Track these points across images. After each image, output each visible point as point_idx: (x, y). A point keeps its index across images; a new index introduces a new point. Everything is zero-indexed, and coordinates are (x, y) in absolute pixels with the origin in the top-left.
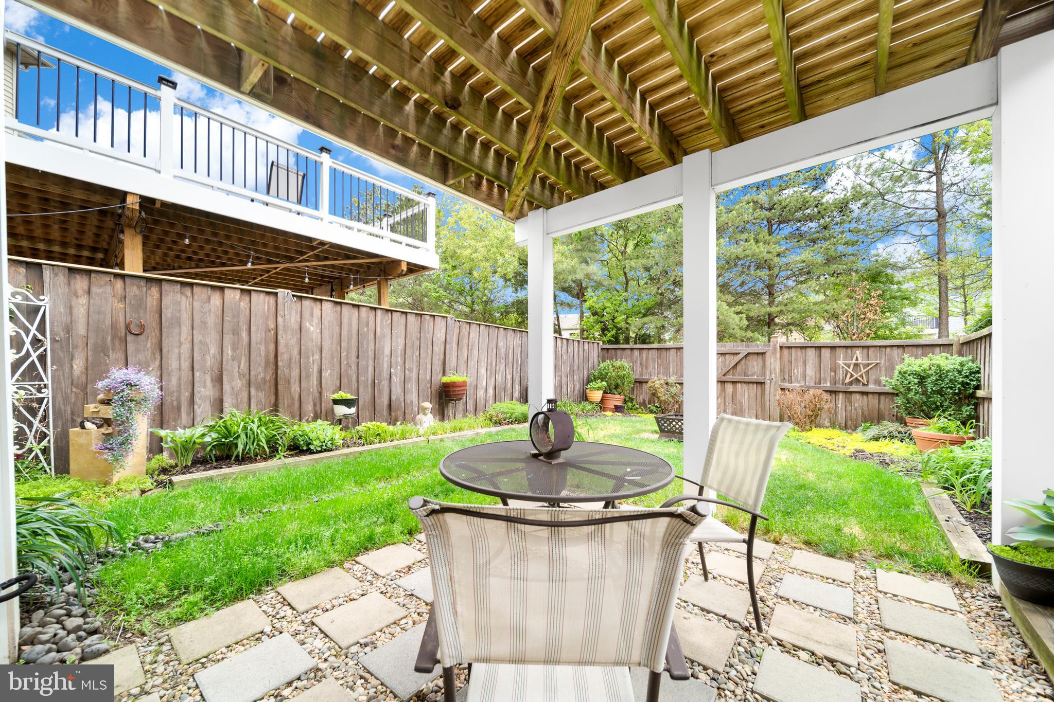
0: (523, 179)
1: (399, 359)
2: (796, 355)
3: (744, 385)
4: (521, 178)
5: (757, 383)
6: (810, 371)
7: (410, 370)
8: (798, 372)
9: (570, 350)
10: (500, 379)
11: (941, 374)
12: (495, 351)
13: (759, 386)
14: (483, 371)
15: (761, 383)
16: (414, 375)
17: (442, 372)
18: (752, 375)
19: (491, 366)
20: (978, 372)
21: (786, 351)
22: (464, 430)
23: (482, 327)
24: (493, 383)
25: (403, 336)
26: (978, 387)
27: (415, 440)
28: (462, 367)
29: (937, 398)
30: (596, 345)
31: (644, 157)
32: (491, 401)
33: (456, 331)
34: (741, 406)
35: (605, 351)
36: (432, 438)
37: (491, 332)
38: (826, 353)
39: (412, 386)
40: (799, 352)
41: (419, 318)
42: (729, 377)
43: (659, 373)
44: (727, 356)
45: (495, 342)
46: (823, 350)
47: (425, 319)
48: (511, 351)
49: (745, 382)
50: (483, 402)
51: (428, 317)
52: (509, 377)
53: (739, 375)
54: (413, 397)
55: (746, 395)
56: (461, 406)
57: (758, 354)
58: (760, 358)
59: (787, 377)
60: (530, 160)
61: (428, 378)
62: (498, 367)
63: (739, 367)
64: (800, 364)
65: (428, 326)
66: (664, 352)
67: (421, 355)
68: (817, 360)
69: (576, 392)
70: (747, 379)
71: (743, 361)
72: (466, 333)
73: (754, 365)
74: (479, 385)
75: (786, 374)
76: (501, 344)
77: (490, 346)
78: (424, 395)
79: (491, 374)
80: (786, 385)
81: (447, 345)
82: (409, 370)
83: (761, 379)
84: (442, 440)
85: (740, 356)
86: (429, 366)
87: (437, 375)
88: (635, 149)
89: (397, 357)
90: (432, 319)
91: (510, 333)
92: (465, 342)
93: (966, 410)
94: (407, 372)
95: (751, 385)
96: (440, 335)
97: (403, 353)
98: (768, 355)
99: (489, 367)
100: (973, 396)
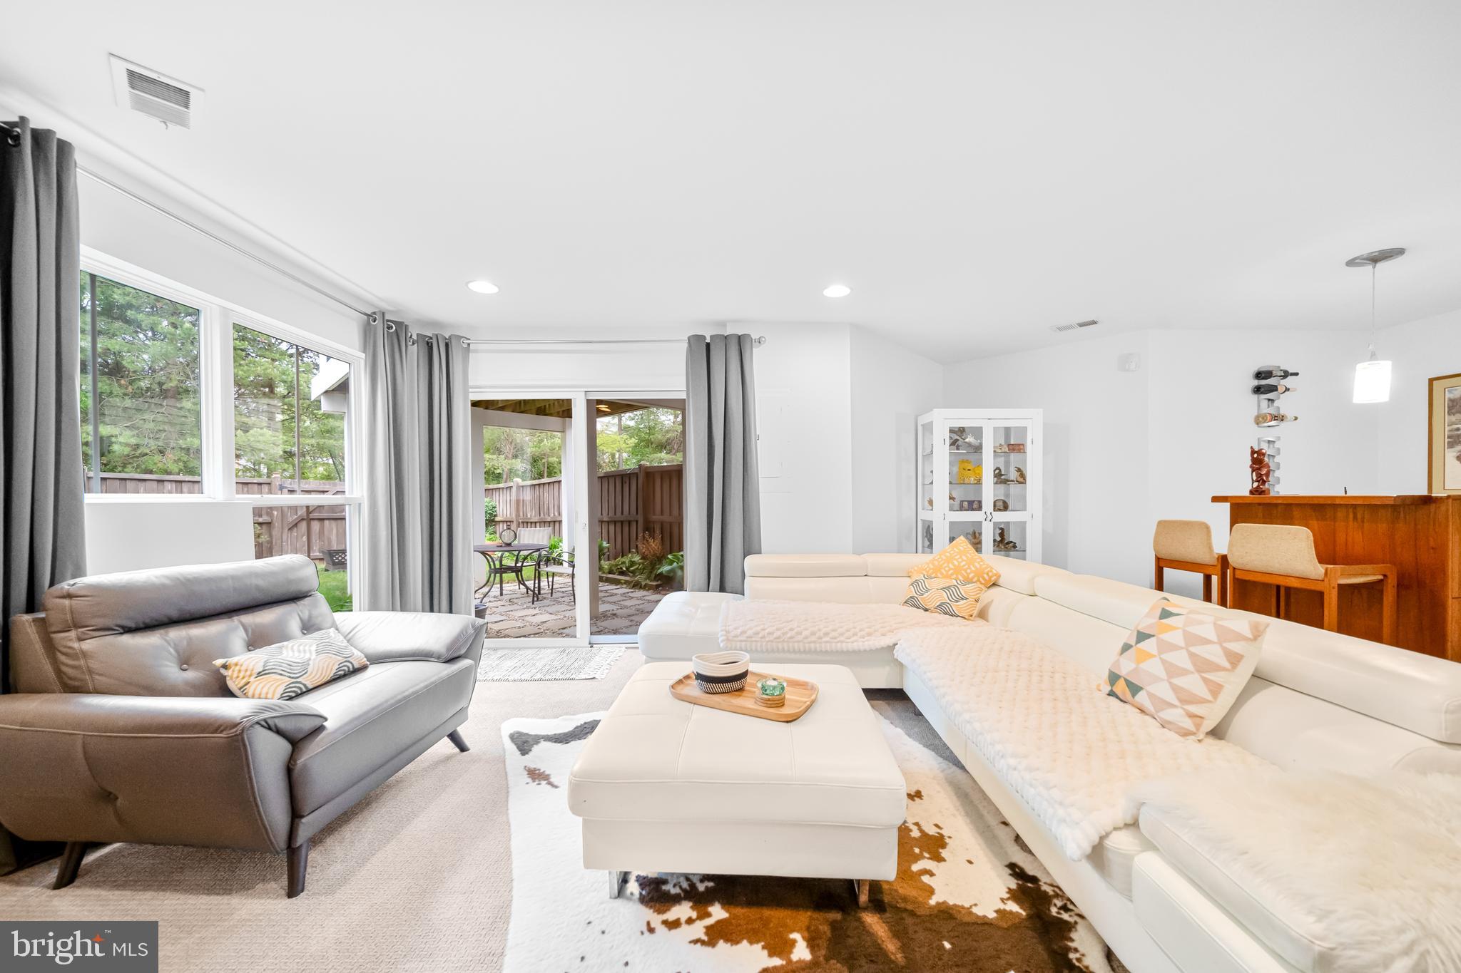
100: (493, 521)
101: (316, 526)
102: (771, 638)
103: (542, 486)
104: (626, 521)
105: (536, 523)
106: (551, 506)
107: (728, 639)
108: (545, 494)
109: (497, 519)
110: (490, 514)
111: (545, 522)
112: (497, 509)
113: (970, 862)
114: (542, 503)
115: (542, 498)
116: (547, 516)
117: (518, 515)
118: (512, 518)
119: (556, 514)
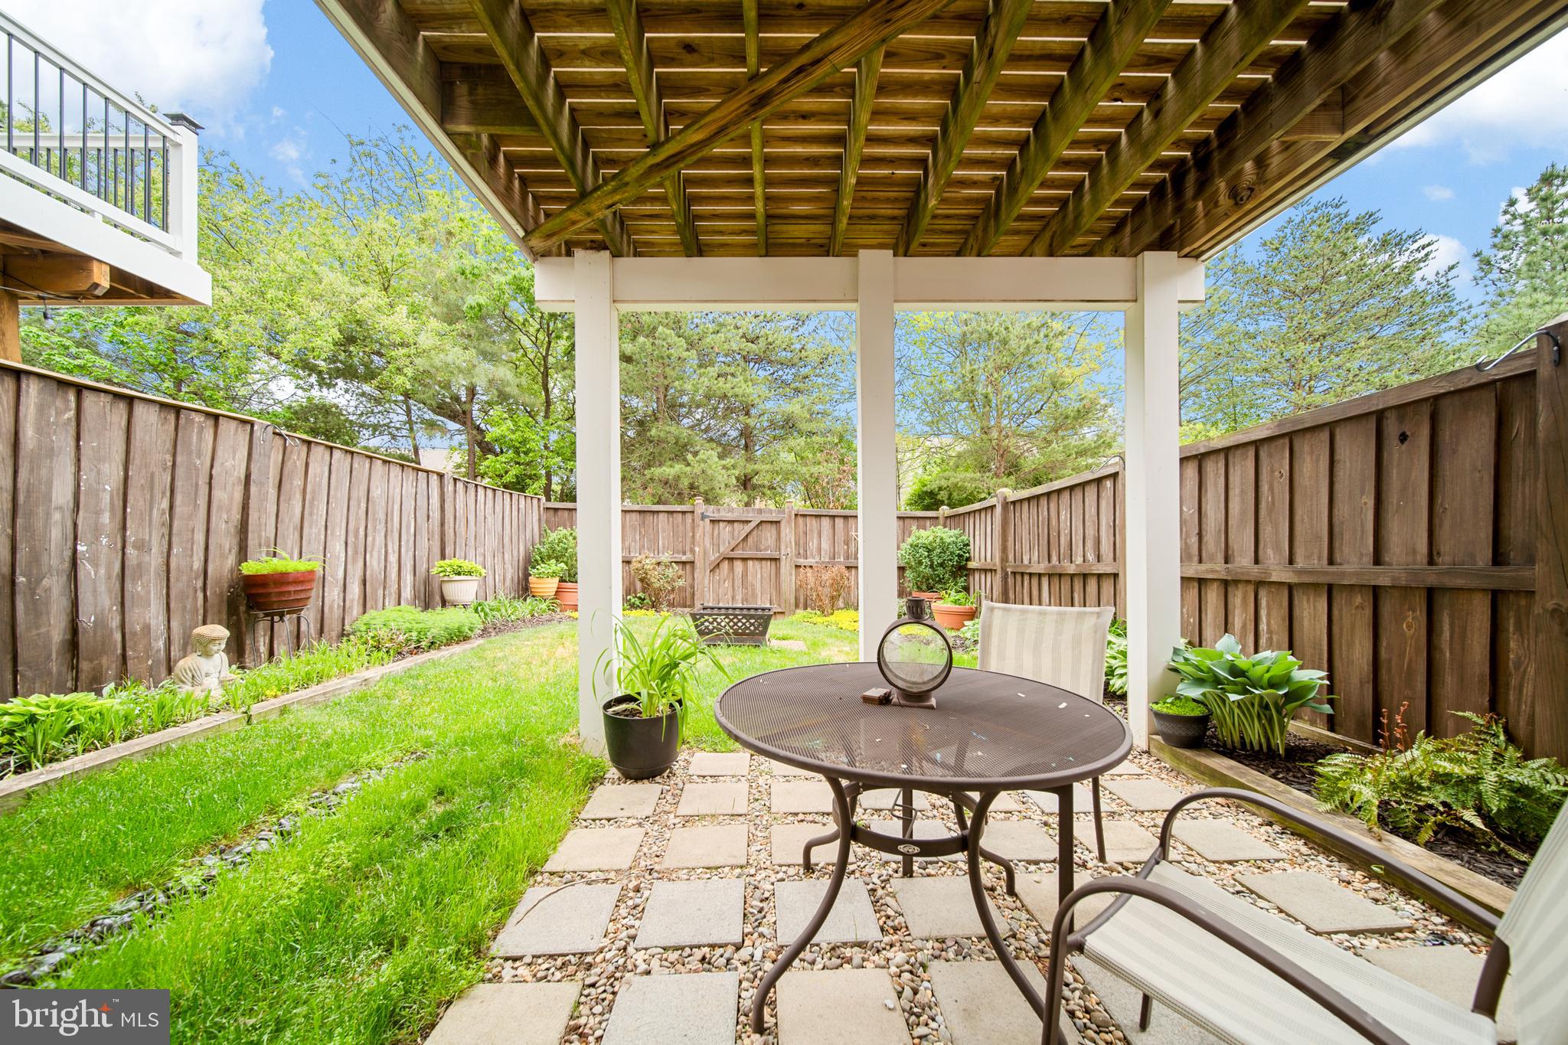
0: (628, 188)
1: (106, 518)
2: (811, 525)
3: (757, 563)
4: (627, 184)
5: (771, 559)
6: (826, 545)
7: (142, 546)
8: (813, 545)
9: (498, 508)
10: (375, 564)
11: (944, 547)
12: (363, 505)
13: (773, 563)
14: (337, 547)
15: (776, 559)
16: (154, 560)
17: (235, 551)
18: (766, 549)
19: (356, 536)
20: (968, 545)
21: (801, 520)
22: (329, 677)
23: (337, 454)
24: (359, 572)
25: (118, 456)
26: (968, 559)
27: (206, 722)
28: (290, 537)
29: (940, 570)
30: (535, 501)
31: (785, 228)
32: (356, 609)
33: (276, 457)
34: (753, 590)
35: (552, 512)
36: (255, 708)
37: (355, 465)
38: (839, 522)
39: (146, 587)
40: (814, 520)
41: (172, 417)
42: (738, 553)
43: (642, 547)
45: (364, 487)
46: (837, 519)
47: (191, 422)
48: (397, 507)
49: (757, 559)
50: (337, 613)
51: (199, 418)
52: (393, 558)
53: (750, 550)
54: (150, 614)
55: (759, 576)
56: (285, 628)
57: (771, 522)
58: (773, 528)
59: (802, 551)
60: (672, 160)
61: (197, 565)
62: (370, 539)
63: (750, 539)
64: (815, 535)
65: (200, 439)
66: (649, 517)
67: (178, 510)
68: (831, 531)
69: (508, 582)
70: (760, 554)
71: (755, 532)
72: (301, 465)
73: (768, 535)
74: (328, 578)
75: (802, 550)
76: (377, 492)
77: (354, 494)
78: (184, 608)
79: (356, 552)
80: (801, 561)
81: (253, 489)
82: (135, 547)
83: (775, 555)
84: (283, 711)
85: (752, 525)
86: (200, 538)
87: (223, 557)
88: (784, 211)
89: (98, 513)
90: (210, 422)
91: (395, 471)
92: (298, 482)
93: (961, 582)
94: (129, 550)
95: (764, 562)
96: (232, 462)
97: (119, 504)
98: (783, 524)
99: (351, 539)
100: (964, 568)
103: (1054, 497)
104: (1406, 590)
105: (1040, 575)
106: (1077, 540)
108: (1063, 513)
109: (971, 565)
110: (960, 556)
111: (1060, 575)
112: (971, 547)
114: (1054, 534)
115: (1054, 522)
116: (1066, 563)
117: (1004, 559)
118: (995, 565)
119: (1091, 557)
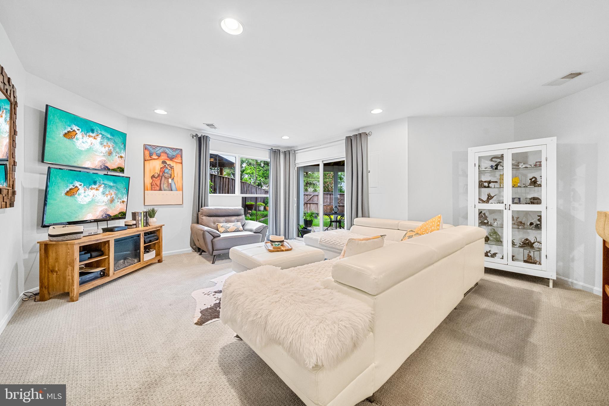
5: (316, 204)
6: (328, 201)
8: (326, 201)
15: (317, 204)
18: (315, 201)
40: (326, 195)
42: (309, 202)
44: (308, 196)
46: (331, 195)
49: (313, 204)
53: (311, 201)
55: (313, 207)
57: (316, 195)
58: (317, 197)
63: (311, 199)
64: (326, 198)
68: (330, 197)
70: (313, 202)
73: (315, 198)
83: (317, 203)
85: (312, 196)
101: (309, 205)
102: (331, 243)
107: (320, 241)
113: (205, 305)
